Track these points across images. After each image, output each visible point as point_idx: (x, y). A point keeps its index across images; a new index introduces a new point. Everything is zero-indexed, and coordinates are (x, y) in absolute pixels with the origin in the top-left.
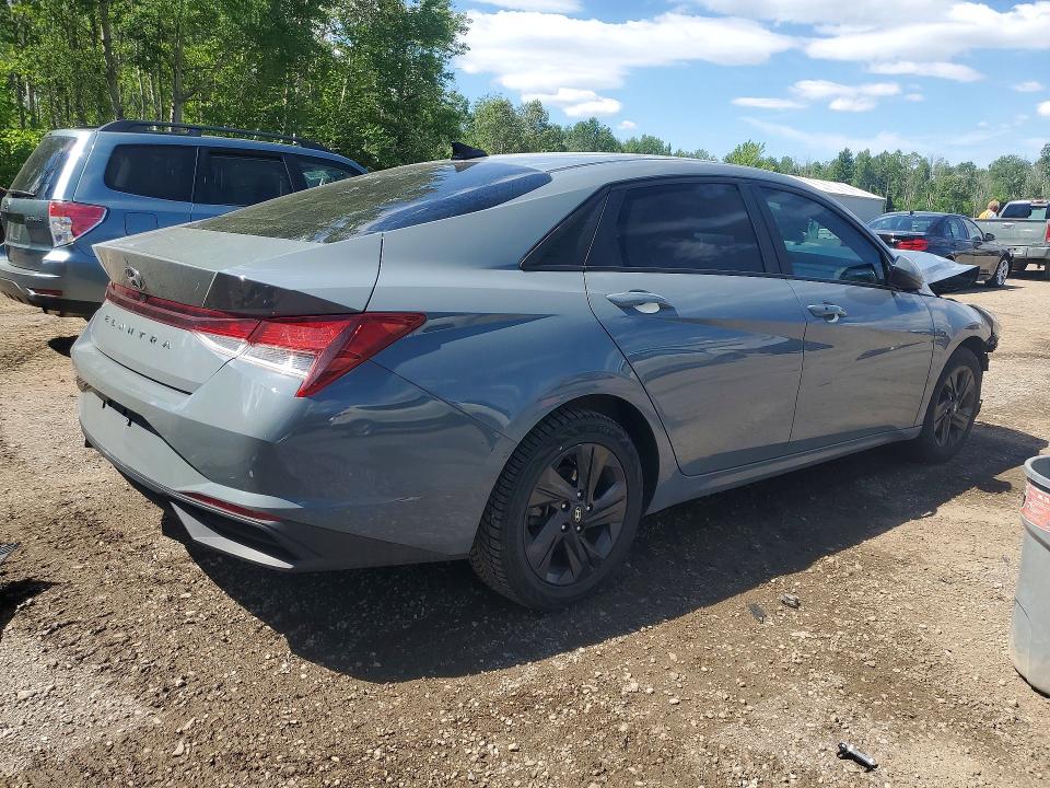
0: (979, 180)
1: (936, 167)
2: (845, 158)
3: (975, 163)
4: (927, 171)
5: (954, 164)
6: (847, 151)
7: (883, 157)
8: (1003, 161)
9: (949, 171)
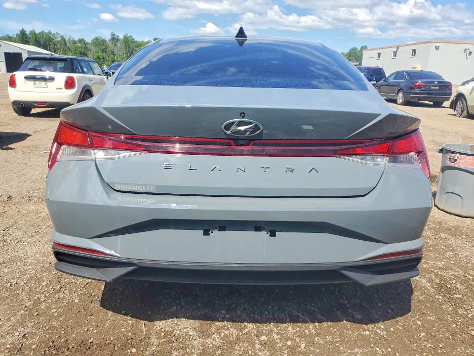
0: (89, 46)
1: (69, 40)
2: (23, 32)
3: (85, 39)
4: (65, 41)
5: (76, 39)
6: (23, 30)
7: (42, 33)
8: (96, 39)
9: (74, 42)
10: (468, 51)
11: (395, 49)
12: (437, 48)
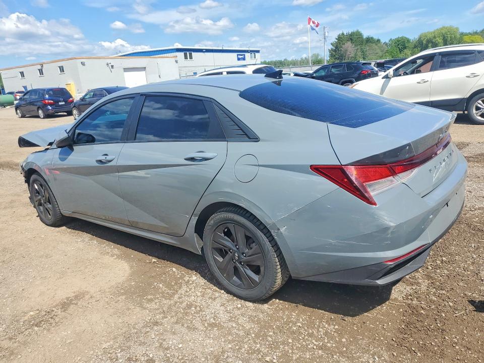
10: (110, 65)
11: (39, 67)
12: (83, 64)
